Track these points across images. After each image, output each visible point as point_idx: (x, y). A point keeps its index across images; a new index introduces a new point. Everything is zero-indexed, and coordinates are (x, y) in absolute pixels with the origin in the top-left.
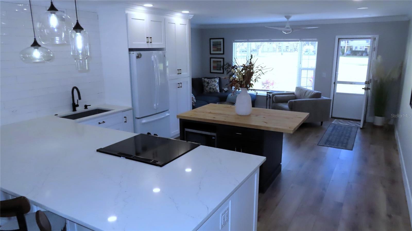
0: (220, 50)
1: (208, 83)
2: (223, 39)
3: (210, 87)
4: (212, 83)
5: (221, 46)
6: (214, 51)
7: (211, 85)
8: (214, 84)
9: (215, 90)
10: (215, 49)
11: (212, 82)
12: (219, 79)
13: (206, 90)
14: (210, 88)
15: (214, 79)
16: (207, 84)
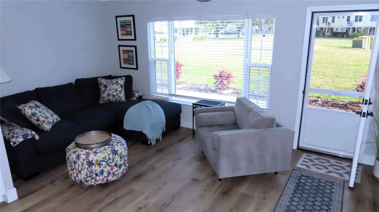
0: (131, 35)
1: (106, 86)
2: (133, 16)
3: (108, 92)
4: (111, 86)
5: (131, 28)
6: (122, 35)
7: (110, 90)
8: (115, 88)
9: (116, 97)
10: (125, 32)
11: (112, 85)
12: (125, 80)
13: (103, 97)
14: (109, 95)
15: (117, 80)
16: (104, 87)
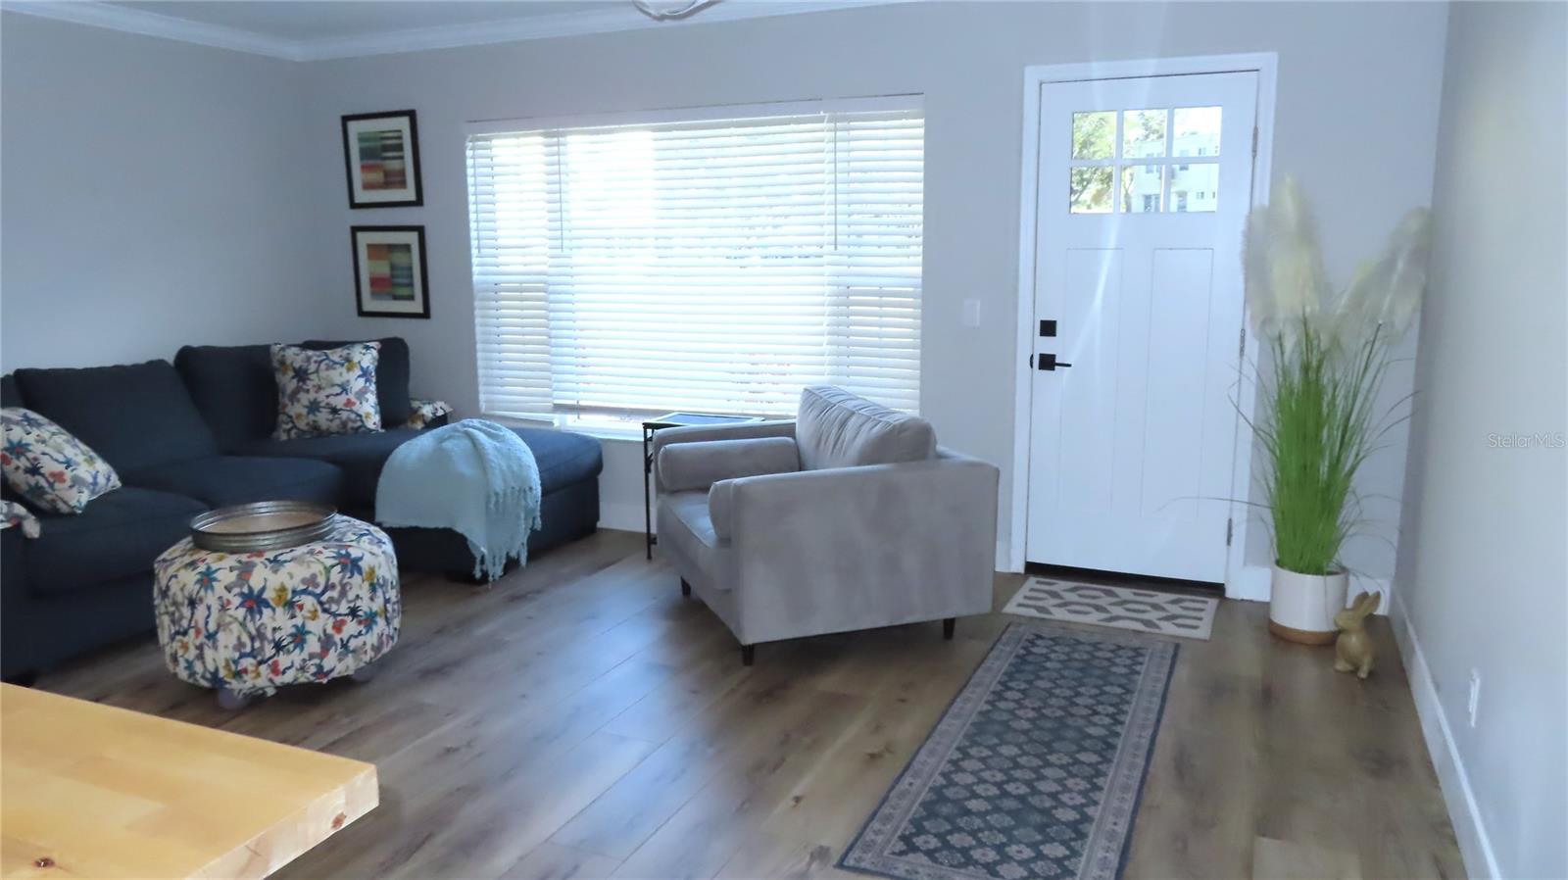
0: (403, 184)
1: (301, 375)
2: (411, 115)
3: (312, 395)
4: (323, 374)
5: (402, 158)
6: (368, 186)
7: (319, 388)
8: (338, 380)
9: (344, 415)
10: (377, 177)
11: (328, 368)
12: (380, 352)
13: (290, 417)
14: (314, 407)
15: (346, 351)
16: (293, 378)
